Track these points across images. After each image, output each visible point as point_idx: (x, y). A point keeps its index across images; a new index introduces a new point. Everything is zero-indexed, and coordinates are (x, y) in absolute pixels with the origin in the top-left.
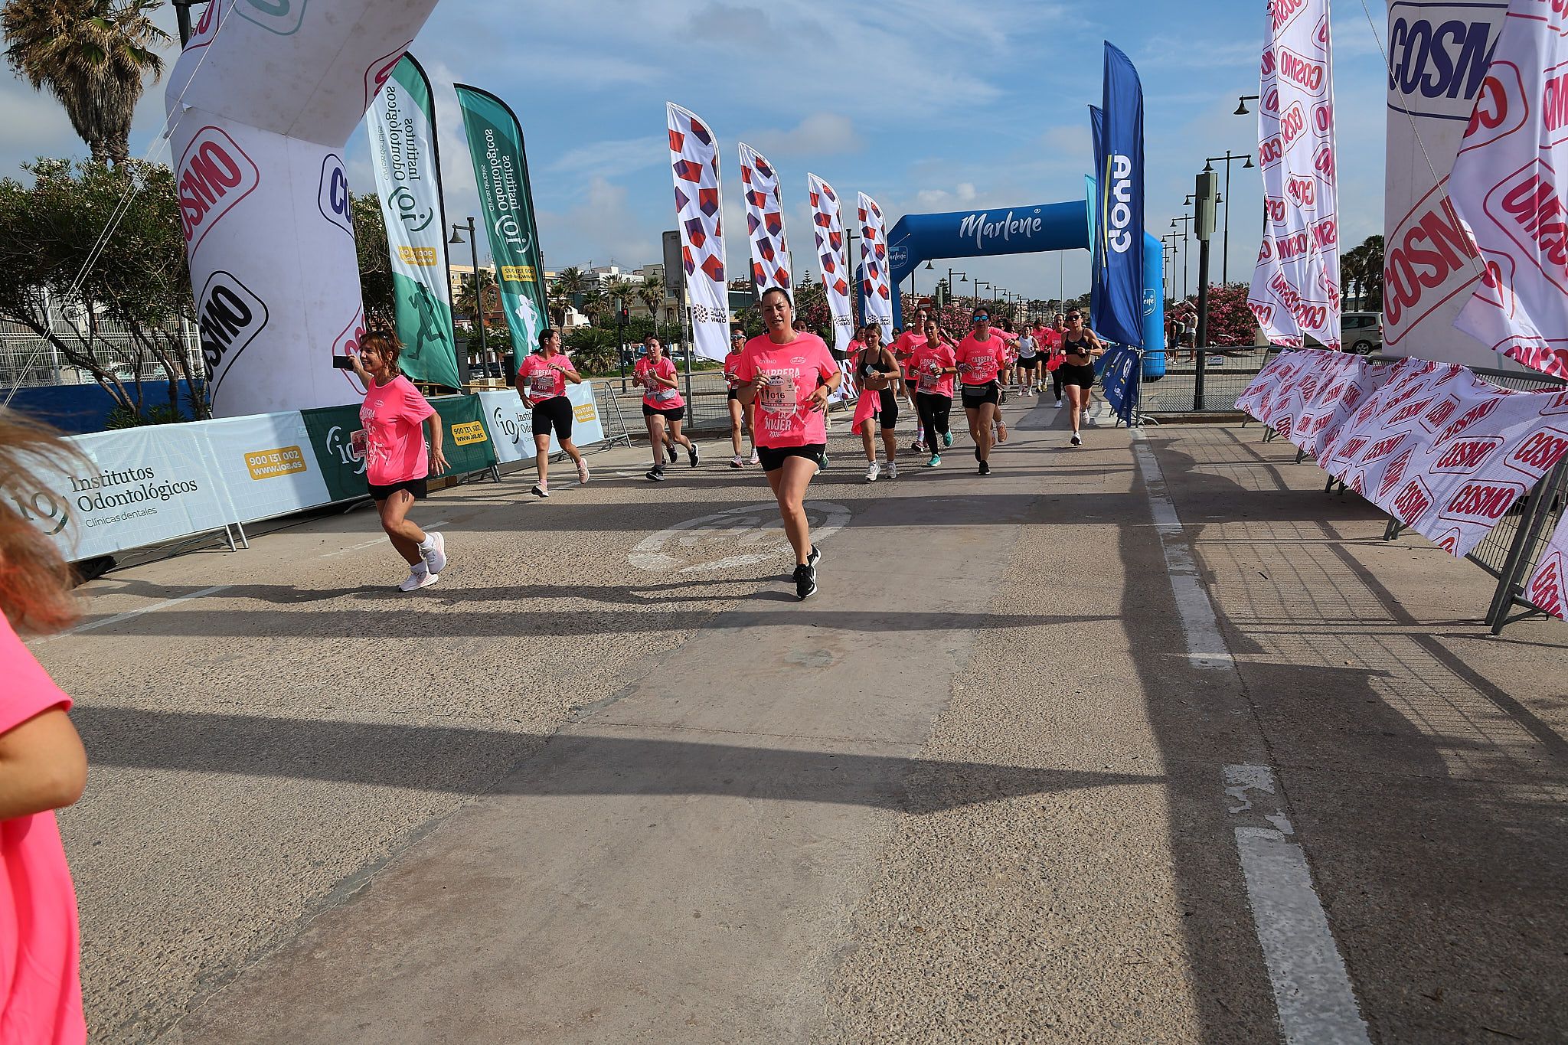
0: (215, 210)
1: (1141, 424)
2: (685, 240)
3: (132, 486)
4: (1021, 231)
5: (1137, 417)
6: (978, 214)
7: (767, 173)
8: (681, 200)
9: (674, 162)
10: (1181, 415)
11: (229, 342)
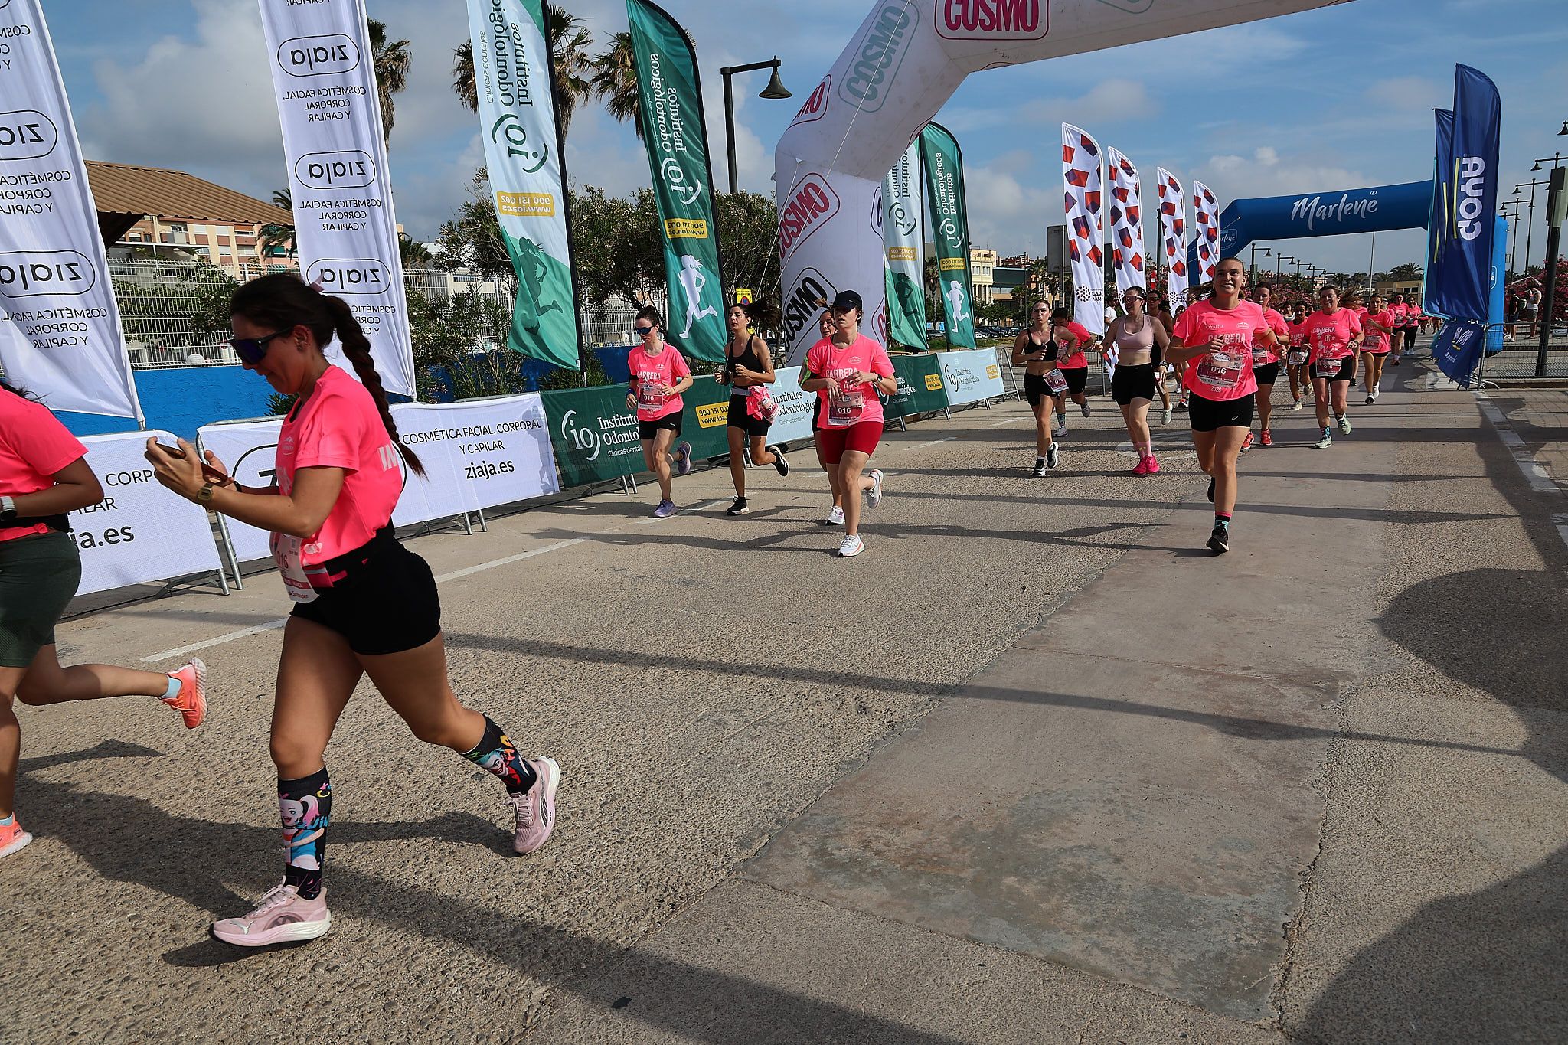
0: (811, 227)
1: (1482, 388)
2: (1072, 234)
3: (795, 402)
4: (1355, 212)
5: (1479, 381)
6: (1311, 197)
7: (1129, 171)
8: (1069, 202)
9: (1065, 171)
10: (1522, 380)
11: (811, 314)
